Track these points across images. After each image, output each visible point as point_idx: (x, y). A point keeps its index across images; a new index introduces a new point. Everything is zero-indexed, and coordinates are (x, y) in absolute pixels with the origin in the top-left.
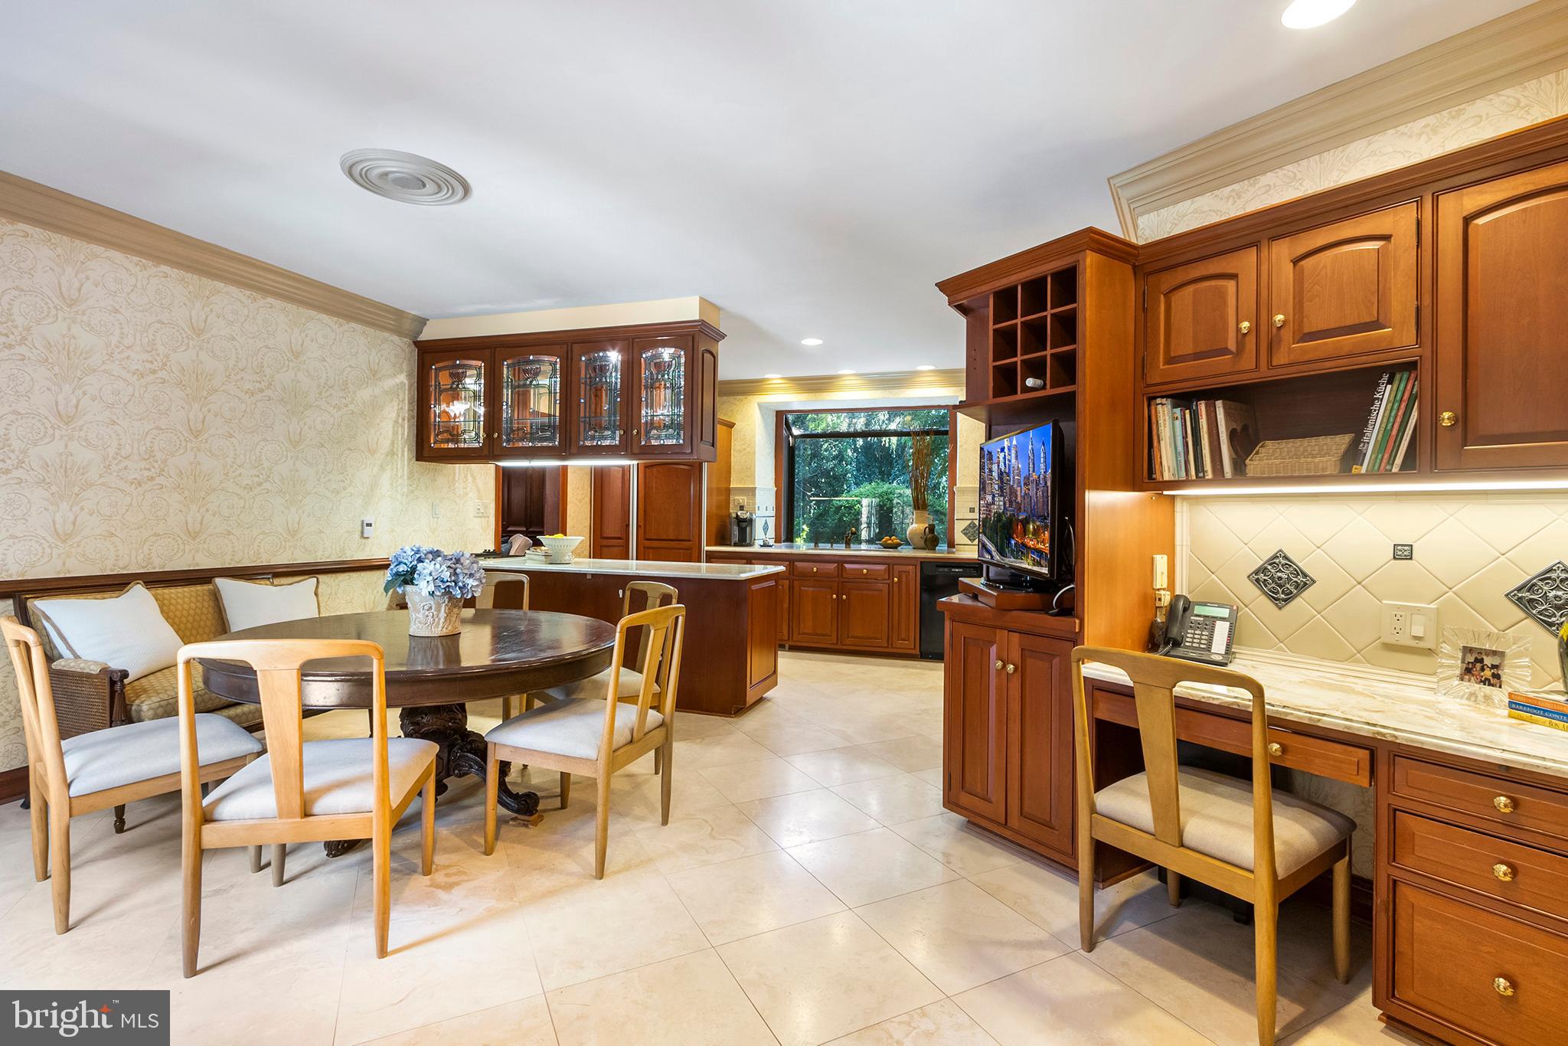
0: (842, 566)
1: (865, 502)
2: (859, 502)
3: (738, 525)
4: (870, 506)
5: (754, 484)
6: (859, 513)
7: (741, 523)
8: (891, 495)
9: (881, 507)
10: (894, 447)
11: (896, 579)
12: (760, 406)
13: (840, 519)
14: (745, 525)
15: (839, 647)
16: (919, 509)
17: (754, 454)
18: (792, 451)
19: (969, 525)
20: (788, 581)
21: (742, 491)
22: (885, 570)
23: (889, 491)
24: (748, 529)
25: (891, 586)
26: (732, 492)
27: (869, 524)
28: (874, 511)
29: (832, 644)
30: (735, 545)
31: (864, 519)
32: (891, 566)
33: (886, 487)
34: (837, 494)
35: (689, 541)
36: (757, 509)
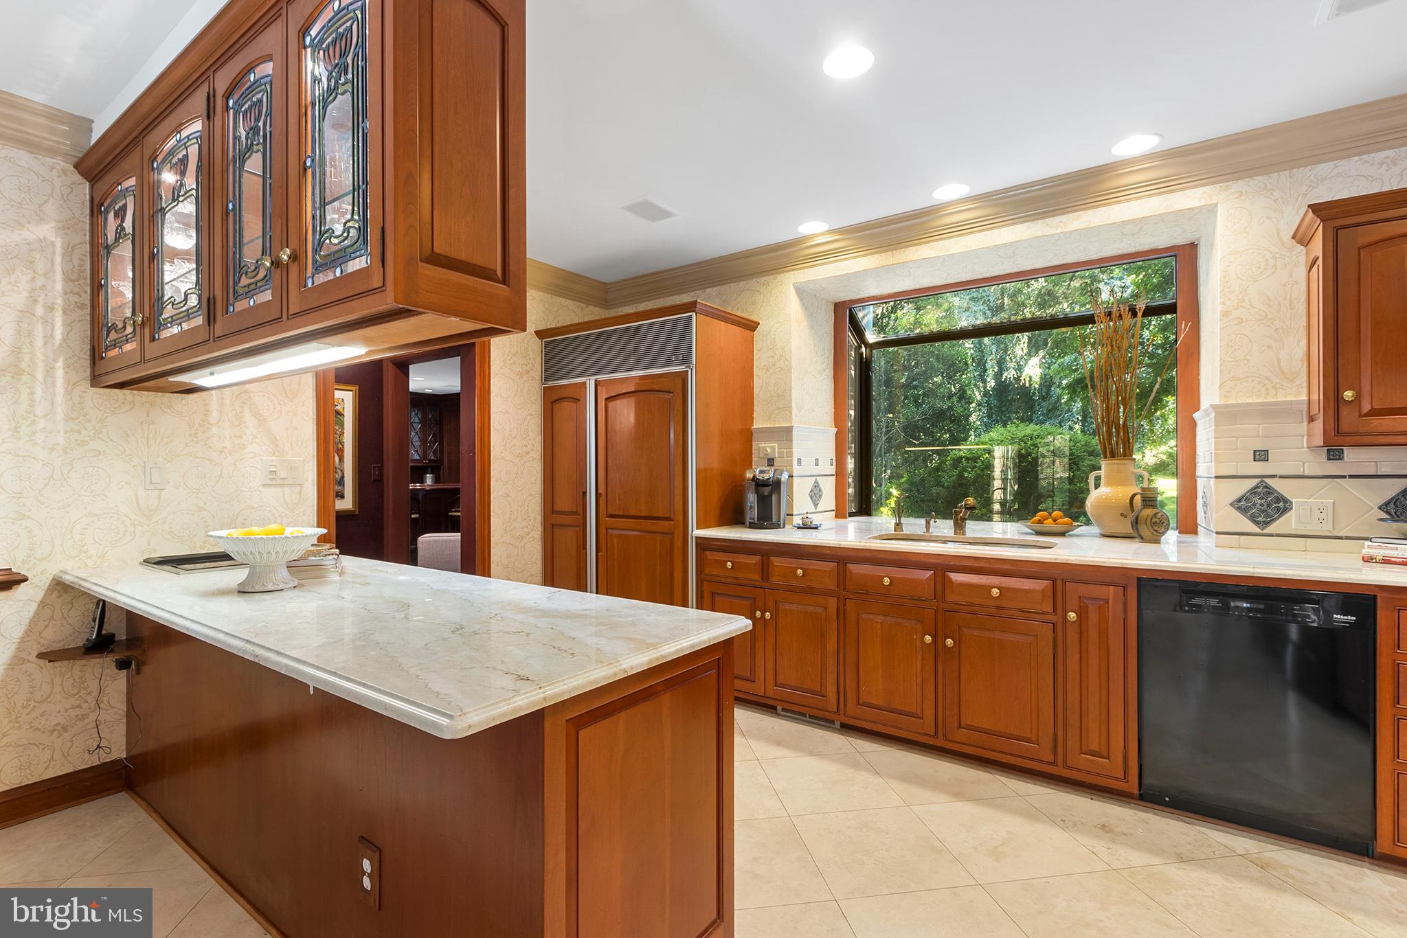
0: (944, 577)
1: (998, 451)
2: (989, 452)
3: (757, 492)
4: (1004, 457)
5: (790, 420)
6: (989, 466)
7: (761, 489)
8: (1039, 440)
9: (1021, 457)
10: (1037, 386)
11: (1072, 616)
12: (800, 291)
13: (961, 476)
14: (769, 491)
15: (940, 742)
16: (1113, 456)
17: (790, 370)
18: (865, 367)
19: (1253, 491)
20: (835, 600)
21: (772, 433)
22: (1043, 591)
23: (1035, 433)
24: (774, 498)
25: (1059, 628)
26: (755, 436)
27: (1004, 480)
28: (1010, 464)
29: (925, 734)
30: (752, 526)
31: (997, 473)
32: (1059, 583)
33: (1029, 429)
34: (955, 441)
35: (669, 519)
36: (795, 462)
